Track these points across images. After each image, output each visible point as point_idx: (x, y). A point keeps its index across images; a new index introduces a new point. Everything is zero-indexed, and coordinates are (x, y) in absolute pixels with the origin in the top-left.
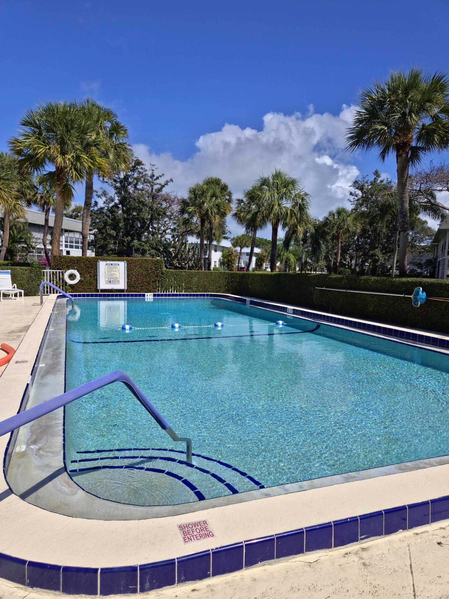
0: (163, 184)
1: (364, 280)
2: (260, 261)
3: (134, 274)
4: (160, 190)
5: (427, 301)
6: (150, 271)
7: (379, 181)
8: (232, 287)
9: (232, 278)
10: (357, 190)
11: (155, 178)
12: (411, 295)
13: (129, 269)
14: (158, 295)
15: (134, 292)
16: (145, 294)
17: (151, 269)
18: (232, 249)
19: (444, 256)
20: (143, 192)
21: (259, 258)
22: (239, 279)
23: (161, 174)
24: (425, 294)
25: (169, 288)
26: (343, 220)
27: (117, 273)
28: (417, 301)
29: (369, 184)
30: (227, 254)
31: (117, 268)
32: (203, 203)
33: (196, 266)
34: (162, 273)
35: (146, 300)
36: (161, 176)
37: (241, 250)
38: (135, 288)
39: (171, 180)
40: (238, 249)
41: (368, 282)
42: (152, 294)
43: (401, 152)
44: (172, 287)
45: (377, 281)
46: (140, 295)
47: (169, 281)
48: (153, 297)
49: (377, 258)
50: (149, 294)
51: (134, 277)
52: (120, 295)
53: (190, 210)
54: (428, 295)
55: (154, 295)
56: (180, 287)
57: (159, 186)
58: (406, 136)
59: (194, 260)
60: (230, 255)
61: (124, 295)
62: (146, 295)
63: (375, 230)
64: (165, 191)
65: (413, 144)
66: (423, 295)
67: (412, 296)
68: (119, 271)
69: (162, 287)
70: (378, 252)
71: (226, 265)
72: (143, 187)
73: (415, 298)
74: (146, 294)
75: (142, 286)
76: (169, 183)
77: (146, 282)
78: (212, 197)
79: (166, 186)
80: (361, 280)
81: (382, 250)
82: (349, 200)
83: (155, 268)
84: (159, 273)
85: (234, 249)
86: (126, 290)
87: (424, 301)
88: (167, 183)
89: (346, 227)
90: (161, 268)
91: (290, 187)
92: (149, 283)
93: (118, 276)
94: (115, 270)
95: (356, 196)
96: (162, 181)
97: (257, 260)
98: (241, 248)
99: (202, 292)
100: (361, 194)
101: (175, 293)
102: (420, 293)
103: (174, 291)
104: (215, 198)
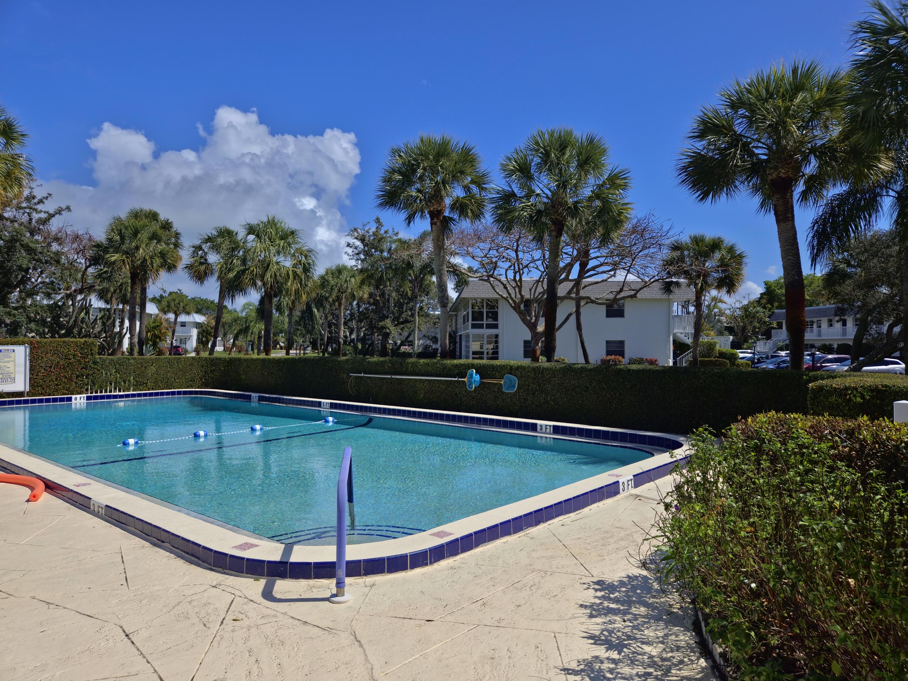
0: (52, 211)
1: (413, 363)
2: (205, 335)
3: (43, 365)
4: (45, 222)
5: (482, 383)
6: (73, 360)
7: (382, 232)
8: (212, 378)
9: (212, 365)
10: (355, 240)
11: (36, 200)
12: (465, 378)
13: (34, 357)
14: (96, 398)
15: (42, 394)
16: (71, 398)
17: (74, 355)
18: (161, 318)
19: (467, 329)
20: (16, 225)
21: (204, 331)
22: (224, 367)
23: (46, 195)
24: (478, 376)
25: (106, 386)
26: (346, 281)
27: (10, 365)
28: (471, 384)
29: (371, 234)
30: (152, 325)
31: (10, 357)
32: (137, 248)
33: (108, 345)
34: (95, 363)
35: (73, 406)
36: (47, 198)
37: (176, 319)
38: (43, 389)
39: (68, 208)
40: (171, 316)
41: (416, 366)
42: (85, 395)
43: (435, 220)
44: (111, 384)
45: (427, 364)
46: (62, 400)
47: (106, 374)
48: (85, 401)
49: (388, 331)
50: (78, 396)
51: (43, 371)
52: (19, 402)
53: (113, 259)
54: (481, 378)
55: (88, 398)
56: (125, 383)
57: (43, 216)
58: (440, 204)
59: (106, 337)
60: (158, 326)
61: (26, 402)
62: (73, 399)
63: (383, 295)
64: (55, 225)
65: (447, 214)
66: (477, 378)
67: (465, 380)
68: (14, 361)
69: (94, 384)
70: (388, 322)
71: (150, 343)
72: (15, 217)
73: (468, 381)
74: (73, 397)
75: (57, 385)
76: (63, 212)
77: (66, 377)
78: (151, 239)
79: (57, 216)
80: (408, 363)
81: (393, 321)
82: (346, 253)
83: (81, 354)
84: (88, 362)
85: (164, 317)
86: (28, 393)
87: (478, 384)
88: (59, 212)
89: (349, 290)
90: (92, 354)
91: (290, 240)
92: (70, 379)
93: (11, 370)
94: (6, 359)
95: (356, 248)
96: (50, 206)
97: (199, 333)
98: (177, 316)
99: (163, 389)
100: (362, 247)
101: (117, 393)
102: (474, 375)
103: (115, 389)
104: (155, 241)
